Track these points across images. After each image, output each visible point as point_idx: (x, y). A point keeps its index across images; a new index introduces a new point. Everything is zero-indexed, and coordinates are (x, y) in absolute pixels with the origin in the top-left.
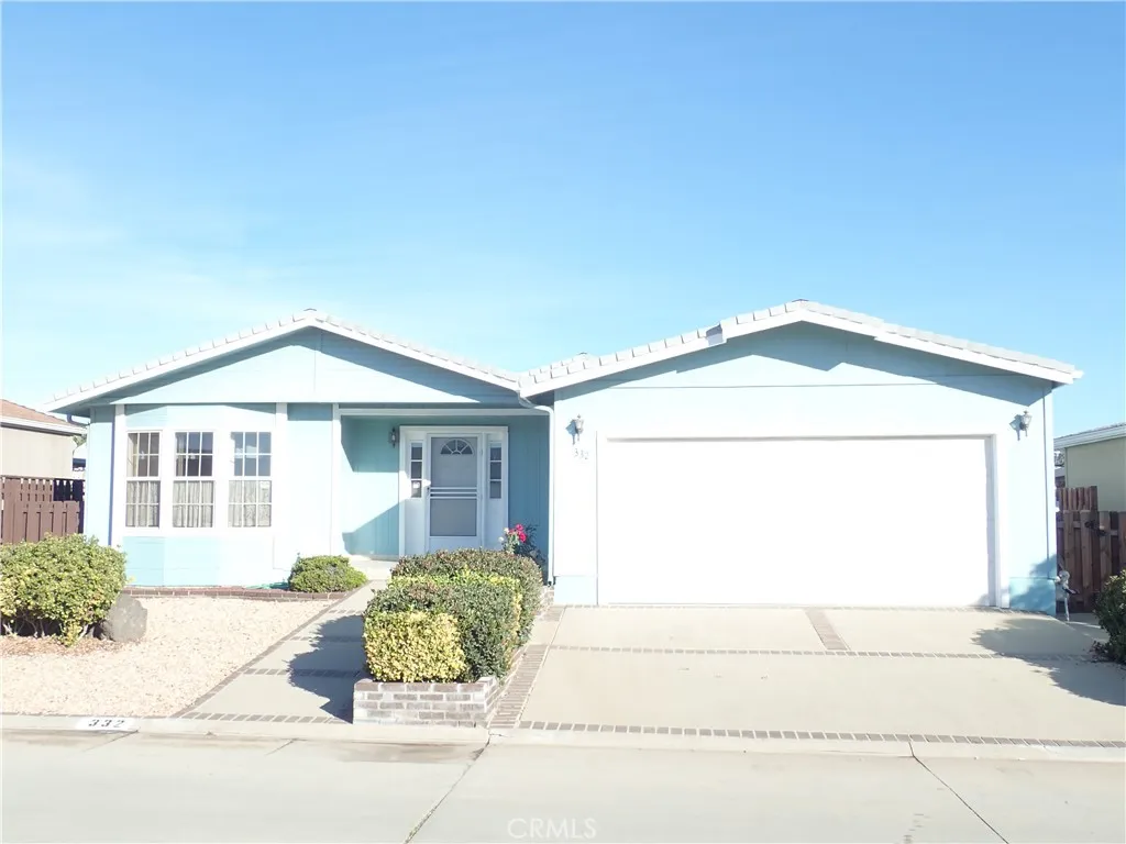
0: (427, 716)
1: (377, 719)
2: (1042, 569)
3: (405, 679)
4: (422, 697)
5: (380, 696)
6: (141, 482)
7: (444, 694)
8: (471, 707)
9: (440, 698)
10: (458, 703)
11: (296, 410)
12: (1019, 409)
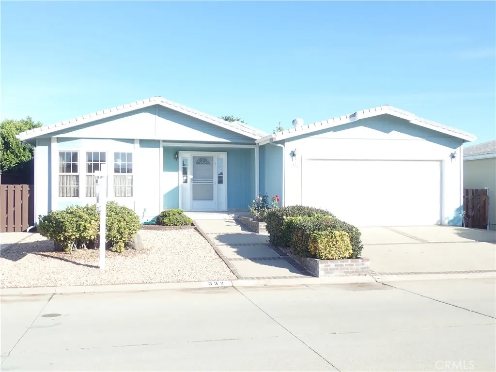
0: (348, 272)
1: (328, 275)
2: (458, 210)
3: (334, 258)
4: (346, 265)
5: (329, 265)
6: (67, 176)
7: (355, 263)
8: (365, 268)
9: (353, 265)
10: (360, 266)
11: (144, 143)
12: (453, 151)
